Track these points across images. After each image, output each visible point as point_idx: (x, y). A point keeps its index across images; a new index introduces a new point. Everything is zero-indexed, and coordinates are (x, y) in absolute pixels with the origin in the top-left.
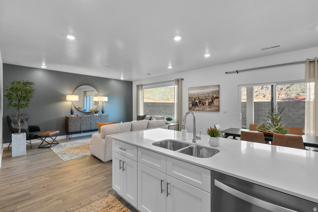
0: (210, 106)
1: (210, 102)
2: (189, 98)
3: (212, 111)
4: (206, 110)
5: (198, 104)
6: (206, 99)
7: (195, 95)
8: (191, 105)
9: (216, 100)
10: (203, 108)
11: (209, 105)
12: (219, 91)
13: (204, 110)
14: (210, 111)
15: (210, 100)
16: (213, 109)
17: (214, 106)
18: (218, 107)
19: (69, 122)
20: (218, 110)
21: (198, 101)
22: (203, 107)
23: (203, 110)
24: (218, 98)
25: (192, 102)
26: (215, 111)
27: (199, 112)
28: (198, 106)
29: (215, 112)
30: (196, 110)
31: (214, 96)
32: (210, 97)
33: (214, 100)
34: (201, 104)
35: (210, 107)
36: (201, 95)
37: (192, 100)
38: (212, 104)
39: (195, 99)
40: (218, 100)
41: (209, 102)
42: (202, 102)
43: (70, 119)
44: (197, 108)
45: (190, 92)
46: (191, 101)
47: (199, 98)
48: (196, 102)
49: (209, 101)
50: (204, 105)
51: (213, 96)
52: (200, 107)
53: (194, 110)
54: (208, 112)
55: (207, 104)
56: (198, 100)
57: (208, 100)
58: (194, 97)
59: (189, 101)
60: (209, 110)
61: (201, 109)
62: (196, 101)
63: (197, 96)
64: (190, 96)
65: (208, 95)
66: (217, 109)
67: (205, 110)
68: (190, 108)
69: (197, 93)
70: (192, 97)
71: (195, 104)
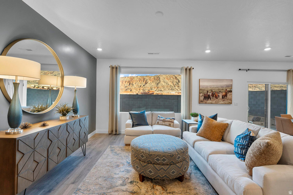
0: (223, 99)
1: (224, 95)
2: (200, 90)
3: (225, 104)
4: (219, 103)
5: (211, 97)
6: (220, 92)
7: (207, 87)
8: (203, 98)
9: (229, 93)
10: (216, 101)
11: (223, 98)
12: (232, 86)
13: (217, 103)
14: (223, 104)
15: (224, 94)
16: (226, 102)
17: (228, 99)
18: (231, 100)
19: (18, 156)
20: (231, 103)
21: (211, 94)
22: (216, 100)
23: (216, 103)
24: (231, 91)
26: (228, 104)
27: (212, 105)
28: (211, 99)
30: (209, 103)
31: (228, 90)
32: (224, 91)
33: (228, 93)
34: (214, 97)
35: (224, 100)
36: (214, 88)
37: (204, 93)
38: (226, 97)
39: (208, 92)
40: (231, 93)
41: (222, 95)
42: (216, 95)
44: (209, 101)
45: (202, 84)
46: (203, 94)
47: (212, 91)
48: (209, 95)
49: (223, 94)
50: (217, 98)
51: (226, 90)
52: (213, 100)
53: (206, 103)
54: (221, 105)
55: (221, 97)
56: (211, 93)
57: (222, 93)
58: (206, 89)
59: (200, 93)
60: (222, 103)
61: (214, 102)
62: (209, 94)
63: (209, 89)
64: (201, 88)
65: (222, 88)
66: (230, 101)
67: (218, 103)
68: (201, 101)
69: (210, 85)
70: (203, 89)
71: (207, 97)
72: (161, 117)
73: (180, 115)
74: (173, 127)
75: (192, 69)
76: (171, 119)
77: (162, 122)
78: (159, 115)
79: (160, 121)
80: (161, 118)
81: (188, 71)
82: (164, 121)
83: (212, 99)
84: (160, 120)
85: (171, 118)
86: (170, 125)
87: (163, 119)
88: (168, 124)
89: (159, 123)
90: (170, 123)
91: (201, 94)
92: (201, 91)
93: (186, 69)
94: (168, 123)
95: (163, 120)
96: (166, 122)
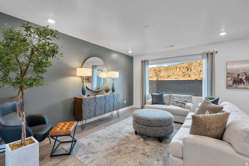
2: (227, 73)
5: (245, 81)
7: (238, 70)
8: (231, 82)
19: (83, 105)
21: (244, 78)
25: (233, 79)
28: (244, 83)
30: (241, 88)
37: (233, 77)
39: (239, 75)
43: (84, 102)
44: (242, 86)
45: (229, 67)
47: (246, 74)
48: (241, 79)
53: (236, 88)
56: (245, 76)
58: (237, 73)
59: (227, 77)
62: (240, 77)
63: (241, 71)
64: (228, 71)
68: (229, 86)
69: (243, 68)
70: (232, 72)
71: (238, 81)
72: (176, 99)
73: (202, 98)
74: (184, 108)
75: (214, 53)
76: (183, 101)
77: (176, 103)
78: (175, 98)
79: (174, 102)
80: (176, 100)
81: (210, 56)
82: (177, 102)
83: (245, 83)
84: (175, 101)
85: (183, 100)
86: (181, 106)
87: (177, 100)
88: (180, 105)
89: (174, 103)
90: (182, 104)
91: (230, 78)
92: (229, 74)
93: (208, 54)
94: (180, 104)
95: (177, 101)
96: (178, 103)
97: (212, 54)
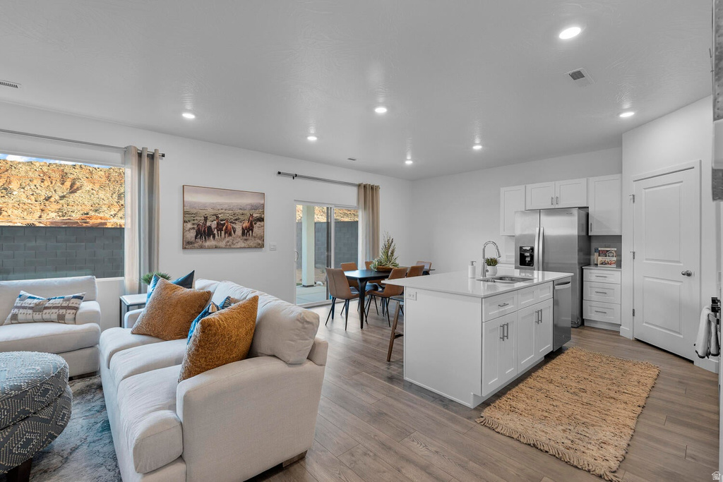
0: (245, 237)
1: (246, 227)
2: (185, 213)
3: (250, 247)
4: (235, 246)
5: (215, 232)
6: (236, 220)
7: (204, 207)
8: (193, 233)
9: (258, 223)
10: (228, 242)
11: (243, 234)
12: (263, 206)
13: (230, 245)
14: (244, 248)
15: (246, 224)
16: (251, 244)
17: (255, 237)
18: (262, 238)
20: (261, 246)
21: (214, 225)
22: (227, 239)
23: (229, 247)
24: (261, 220)
25: (196, 226)
26: (255, 247)
27: (219, 250)
28: (214, 237)
29: (255, 250)
30: (209, 248)
31: (255, 215)
32: (246, 217)
33: (255, 224)
34: (223, 232)
35: (246, 240)
36: (223, 211)
37: (196, 222)
38: (250, 232)
39: (206, 219)
40: (262, 223)
41: (243, 228)
42: (227, 227)
44: (211, 242)
45: (188, 198)
46: (193, 224)
47: (217, 217)
48: (210, 227)
49: (244, 225)
50: (230, 235)
51: (251, 215)
52: (221, 240)
53: (201, 247)
54: (242, 250)
55: (239, 232)
57: (241, 222)
58: (203, 213)
59: (185, 222)
60: (243, 245)
61: (223, 244)
62: (208, 224)
63: (210, 211)
64: (187, 209)
65: (241, 212)
66: (260, 242)
67: (232, 246)
68: (189, 243)
69: (213, 203)
70: (195, 211)
71: (204, 231)
72: (30, 297)
74: (74, 321)
75: (157, 155)
76: (69, 300)
77: (30, 311)
78: (22, 292)
79: (21, 311)
80: (29, 301)
82: (39, 308)
83: (216, 236)
84: (24, 308)
85: (66, 296)
86: (61, 319)
87: (35, 301)
88: (54, 317)
89: (20, 317)
90: (61, 311)
91: (189, 225)
92: (187, 216)
93: (140, 155)
94: (54, 314)
95: (36, 305)
96: (45, 311)
97: (152, 157)
